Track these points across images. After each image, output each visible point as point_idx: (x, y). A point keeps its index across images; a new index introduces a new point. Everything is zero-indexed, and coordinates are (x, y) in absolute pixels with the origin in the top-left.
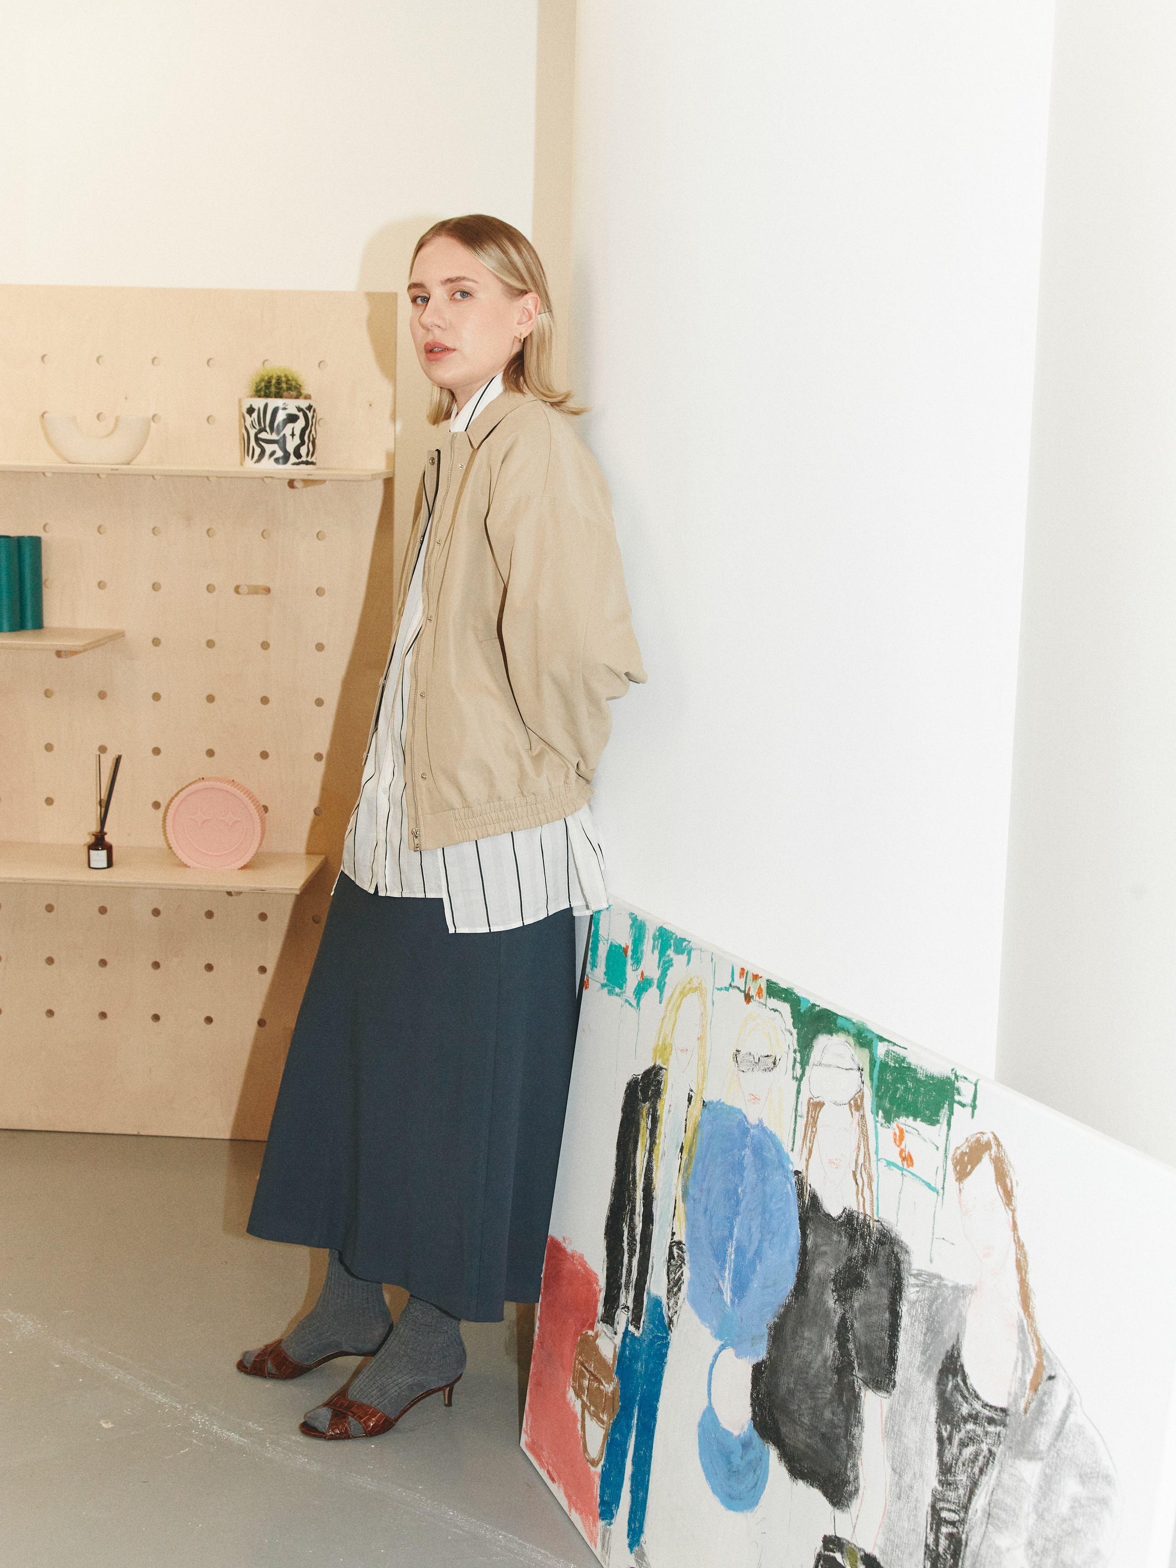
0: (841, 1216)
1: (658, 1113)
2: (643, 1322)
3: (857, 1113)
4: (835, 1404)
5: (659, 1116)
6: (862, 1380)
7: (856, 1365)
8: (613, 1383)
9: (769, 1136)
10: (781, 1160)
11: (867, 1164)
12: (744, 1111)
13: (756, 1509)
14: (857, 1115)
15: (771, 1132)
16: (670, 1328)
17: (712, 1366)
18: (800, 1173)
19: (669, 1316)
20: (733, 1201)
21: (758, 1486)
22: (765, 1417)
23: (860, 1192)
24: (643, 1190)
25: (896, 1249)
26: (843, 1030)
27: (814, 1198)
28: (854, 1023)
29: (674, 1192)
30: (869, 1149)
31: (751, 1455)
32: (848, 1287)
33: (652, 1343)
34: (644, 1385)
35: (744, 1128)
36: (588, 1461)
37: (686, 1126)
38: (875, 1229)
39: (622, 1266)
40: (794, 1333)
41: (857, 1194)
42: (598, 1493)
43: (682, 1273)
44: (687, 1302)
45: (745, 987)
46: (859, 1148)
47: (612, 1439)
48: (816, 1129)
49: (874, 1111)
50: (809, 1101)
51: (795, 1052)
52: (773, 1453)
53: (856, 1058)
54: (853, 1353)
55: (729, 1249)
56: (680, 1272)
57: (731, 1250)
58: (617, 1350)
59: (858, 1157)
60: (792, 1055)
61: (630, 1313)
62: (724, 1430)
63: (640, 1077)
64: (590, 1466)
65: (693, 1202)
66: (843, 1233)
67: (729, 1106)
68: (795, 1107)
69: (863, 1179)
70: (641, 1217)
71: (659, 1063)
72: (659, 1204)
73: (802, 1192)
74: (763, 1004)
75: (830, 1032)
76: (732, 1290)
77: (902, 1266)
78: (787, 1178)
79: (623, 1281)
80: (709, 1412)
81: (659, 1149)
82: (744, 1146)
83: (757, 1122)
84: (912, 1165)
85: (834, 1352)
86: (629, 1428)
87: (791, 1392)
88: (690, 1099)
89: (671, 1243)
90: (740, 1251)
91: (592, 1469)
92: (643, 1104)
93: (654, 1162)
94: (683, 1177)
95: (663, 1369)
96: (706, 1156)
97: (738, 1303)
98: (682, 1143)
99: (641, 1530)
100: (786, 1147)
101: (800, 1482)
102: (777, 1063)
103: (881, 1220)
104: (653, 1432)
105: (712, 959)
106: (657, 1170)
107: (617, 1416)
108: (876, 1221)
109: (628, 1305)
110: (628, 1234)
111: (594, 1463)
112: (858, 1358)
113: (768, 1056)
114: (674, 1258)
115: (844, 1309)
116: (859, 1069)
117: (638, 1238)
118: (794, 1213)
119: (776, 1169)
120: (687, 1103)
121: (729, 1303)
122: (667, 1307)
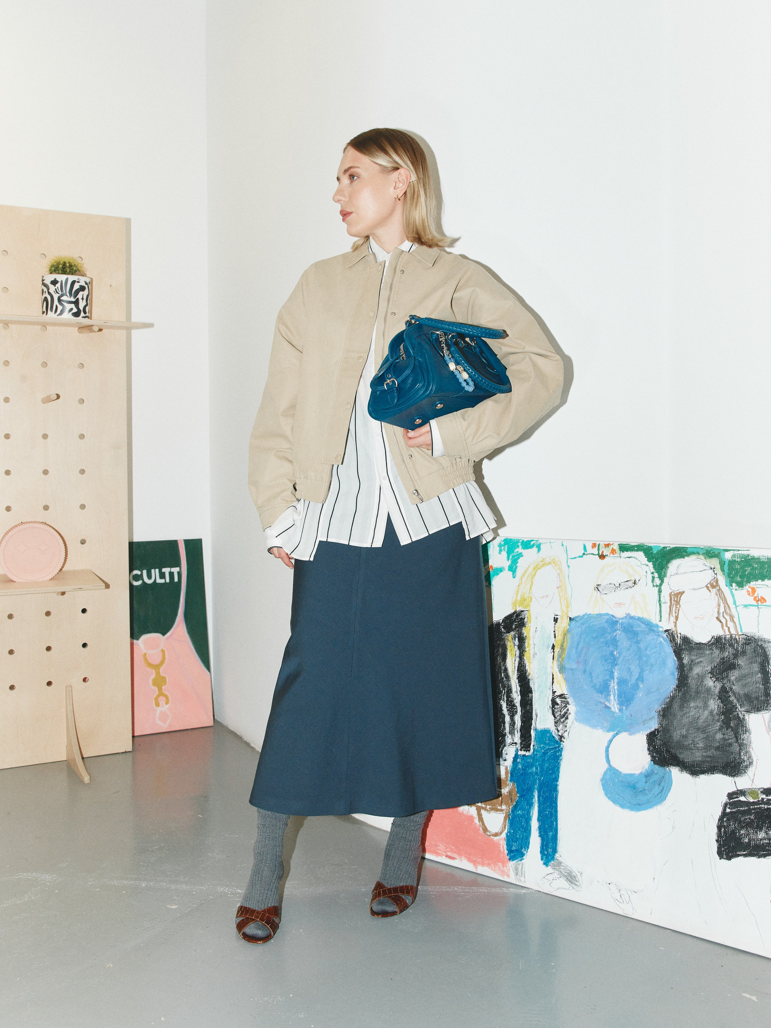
0: (711, 641)
1: (524, 635)
2: (533, 746)
3: (714, 590)
4: (725, 730)
5: (526, 636)
6: (744, 711)
7: (738, 706)
8: (508, 787)
9: (638, 620)
10: (651, 627)
11: (728, 611)
12: (610, 613)
13: (664, 802)
14: (714, 591)
15: (639, 617)
16: (561, 741)
17: (608, 747)
18: (670, 630)
19: (559, 735)
20: (610, 660)
21: (664, 791)
22: (664, 756)
23: (724, 625)
24: (518, 678)
25: (760, 643)
26: (693, 553)
27: (686, 640)
28: (702, 549)
29: (550, 671)
30: (727, 604)
31: (655, 778)
32: (724, 672)
33: (545, 754)
34: (541, 778)
35: (613, 622)
36: (490, 836)
37: (555, 634)
38: (741, 639)
39: (504, 723)
40: (681, 707)
41: (722, 627)
42: (505, 847)
43: (568, 710)
44: (575, 722)
45: (599, 552)
46: (719, 605)
47: (514, 817)
48: (680, 605)
49: (728, 584)
50: (670, 594)
51: (653, 573)
52: (675, 771)
53: (708, 564)
54: (735, 701)
55: (612, 685)
56: (566, 709)
57: (614, 686)
58: (509, 768)
59: (719, 610)
60: (650, 577)
61: (518, 746)
62: (625, 775)
63: (501, 621)
64: (493, 837)
65: (571, 671)
66: (714, 649)
67: (596, 614)
68: (658, 600)
69: (725, 618)
70: (519, 693)
71: (519, 609)
72: (536, 681)
73: (674, 639)
74: (617, 557)
75: (683, 557)
76: (618, 704)
77: (767, 650)
78: (659, 635)
79: (507, 730)
80: (611, 769)
81: (530, 653)
82: (616, 630)
83: (625, 615)
84: (766, 601)
85: (718, 706)
86: (531, 805)
87: (684, 737)
88: (556, 620)
89: (553, 698)
90: (621, 682)
91: (495, 838)
92: (507, 634)
93: (526, 662)
94: (558, 660)
95: (559, 763)
96: (578, 645)
97: (626, 709)
98: (553, 644)
99: (555, 851)
100: (654, 619)
101: (702, 776)
102: (637, 582)
103: (745, 634)
104: (556, 798)
105: (563, 545)
106: (529, 665)
107: (516, 802)
108: (740, 635)
109: (515, 741)
110: (507, 705)
111: (496, 835)
112: (739, 702)
113: (627, 581)
114: (557, 704)
115: (722, 683)
116: (711, 569)
117: (518, 704)
118: (669, 650)
119: (648, 634)
120: (554, 623)
121: (617, 711)
122: (556, 731)
